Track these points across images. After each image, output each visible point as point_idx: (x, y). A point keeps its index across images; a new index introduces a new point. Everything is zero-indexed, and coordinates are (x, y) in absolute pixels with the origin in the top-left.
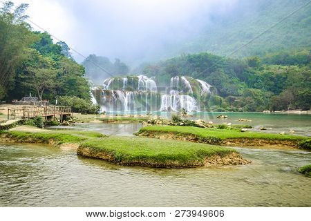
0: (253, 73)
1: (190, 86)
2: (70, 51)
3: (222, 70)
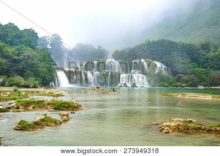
0: (204, 55)
2: (62, 41)
3: (175, 53)
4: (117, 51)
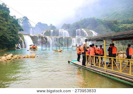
0: (117, 27)
1: (86, 33)
4: (65, 24)
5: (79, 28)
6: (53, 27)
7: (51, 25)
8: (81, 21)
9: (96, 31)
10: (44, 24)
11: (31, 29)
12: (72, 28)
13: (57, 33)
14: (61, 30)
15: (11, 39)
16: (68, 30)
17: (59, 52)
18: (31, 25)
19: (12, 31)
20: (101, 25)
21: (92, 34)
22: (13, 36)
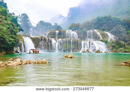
2: (29, 19)
4: (73, 24)
5: (90, 29)
6: (58, 27)
7: (56, 24)
8: (94, 20)
9: (112, 33)
10: (47, 23)
11: (32, 29)
12: (83, 28)
13: (63, 34)
14: (68, 31)
15: (10, 41)
16: (76, 31)
17: (70, 58)
18: (31, 24)
19: (12, 31)
20: (119, 26)
21: (108, 36)
22: (12, 38)
